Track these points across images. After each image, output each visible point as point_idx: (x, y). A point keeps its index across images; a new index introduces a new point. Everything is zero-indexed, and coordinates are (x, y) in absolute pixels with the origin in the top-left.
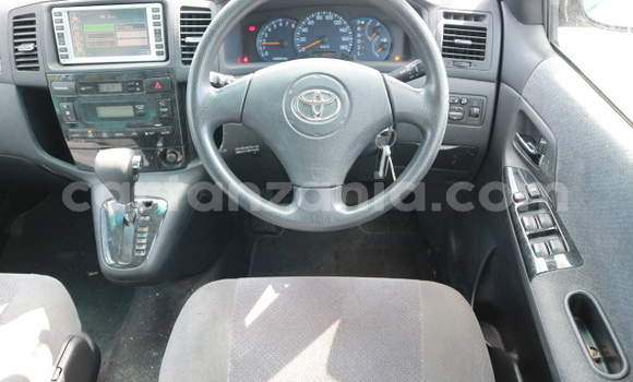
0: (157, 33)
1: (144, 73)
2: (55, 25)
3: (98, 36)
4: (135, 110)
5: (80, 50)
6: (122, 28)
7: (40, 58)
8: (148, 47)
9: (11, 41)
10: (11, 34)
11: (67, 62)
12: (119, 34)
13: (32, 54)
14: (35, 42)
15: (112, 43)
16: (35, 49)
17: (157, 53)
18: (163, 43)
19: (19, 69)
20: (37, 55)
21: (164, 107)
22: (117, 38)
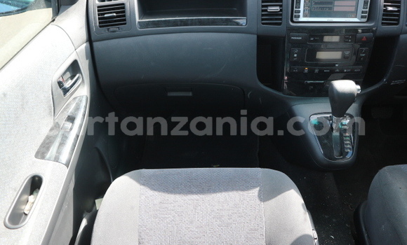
0: (365, 3)
3: (321, 3)
4: (343, 54)
5: (306, 13)
7: (283, 17)
8: (355, 12)
9: (260, 4)
12: (336, 3)
13: (278, 14)
14: (281, 6)
15: (330, 9)
16: (281, 11)
17: (362, 17)
18: (367, 10)
19: (263, 24)
20: (281, 15)
21: (363, 53)
22: (334, 6)
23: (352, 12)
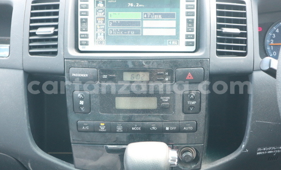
0: (189, 22)
1: (175, 63)
2: (80, 10)
3: (123, 23)
4: (159, 101)
5: (101, 37)
6: (149, 17)
7: (60, 43)
8: (176, 37)
9: (28, 24)
10: (28, 18)
11: (87, 48)
12: (146, 23)
13: (52, 38)
14: (56, 27)
15: (137, 32)
16: (56, 33)
17: (188, 44)
18: (194, 33)
19: (32, 54)
20: (56, 40)
21: (192, 100)
22: (142, 28)
23: (171, 37)
